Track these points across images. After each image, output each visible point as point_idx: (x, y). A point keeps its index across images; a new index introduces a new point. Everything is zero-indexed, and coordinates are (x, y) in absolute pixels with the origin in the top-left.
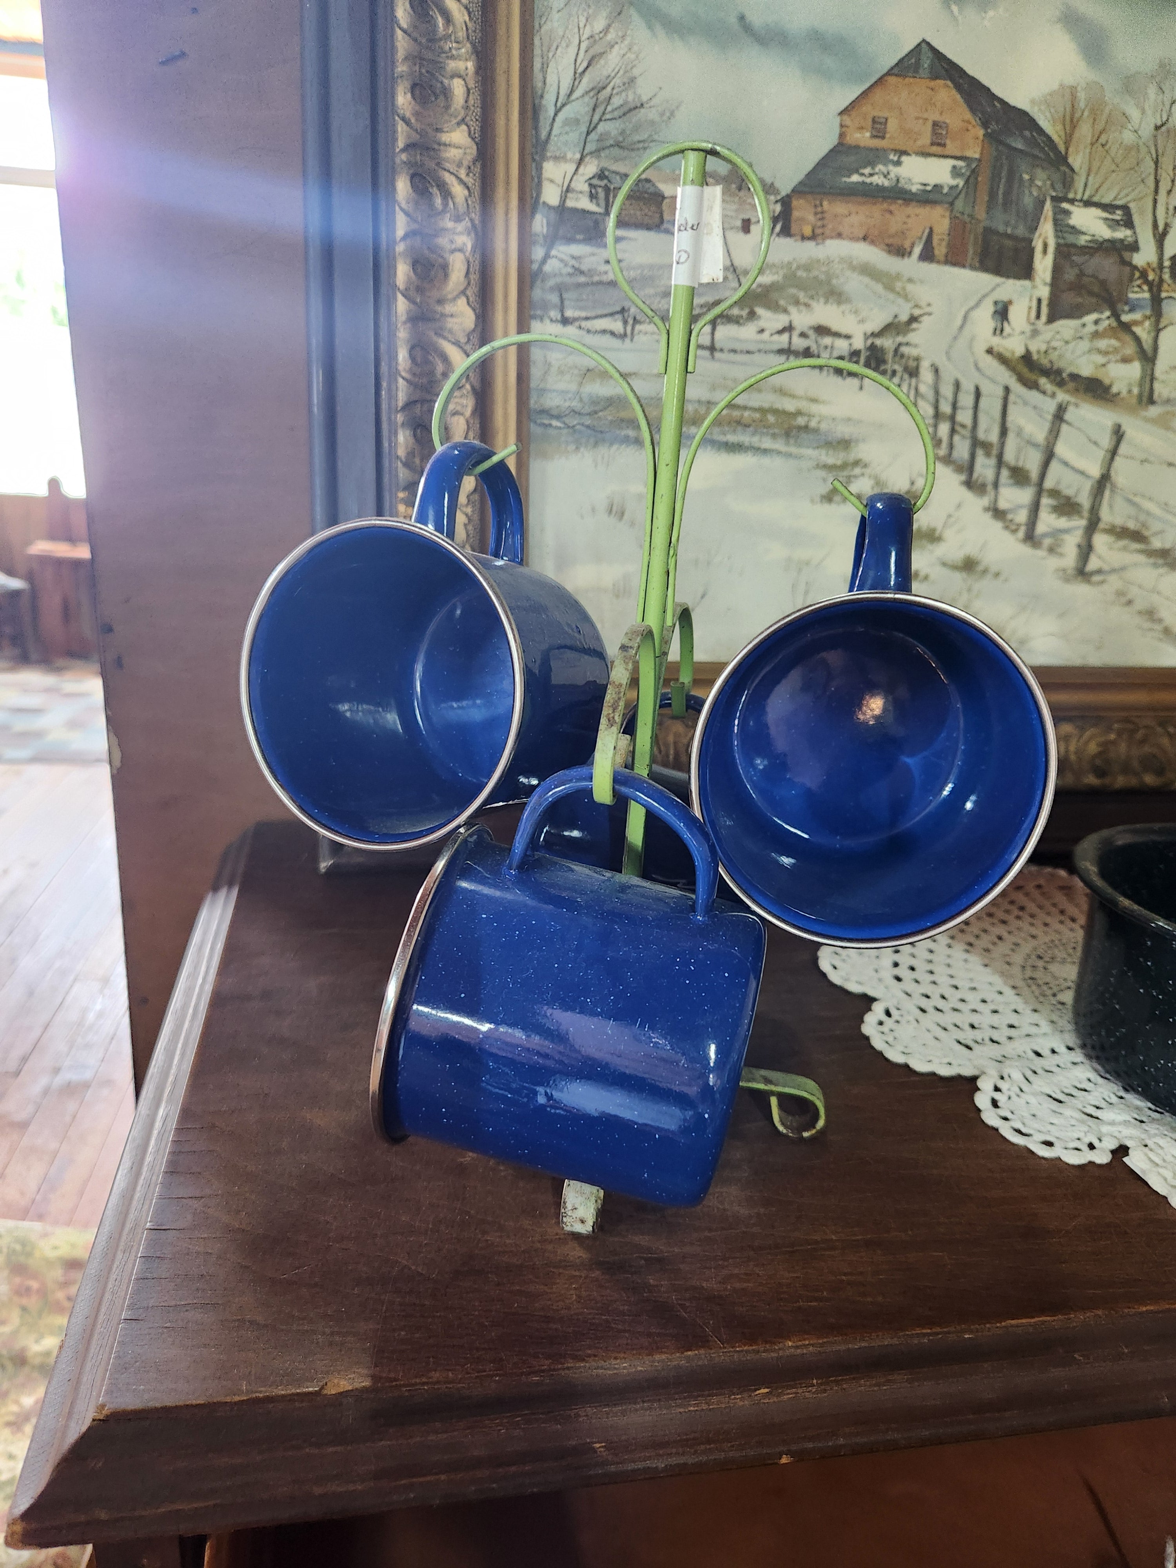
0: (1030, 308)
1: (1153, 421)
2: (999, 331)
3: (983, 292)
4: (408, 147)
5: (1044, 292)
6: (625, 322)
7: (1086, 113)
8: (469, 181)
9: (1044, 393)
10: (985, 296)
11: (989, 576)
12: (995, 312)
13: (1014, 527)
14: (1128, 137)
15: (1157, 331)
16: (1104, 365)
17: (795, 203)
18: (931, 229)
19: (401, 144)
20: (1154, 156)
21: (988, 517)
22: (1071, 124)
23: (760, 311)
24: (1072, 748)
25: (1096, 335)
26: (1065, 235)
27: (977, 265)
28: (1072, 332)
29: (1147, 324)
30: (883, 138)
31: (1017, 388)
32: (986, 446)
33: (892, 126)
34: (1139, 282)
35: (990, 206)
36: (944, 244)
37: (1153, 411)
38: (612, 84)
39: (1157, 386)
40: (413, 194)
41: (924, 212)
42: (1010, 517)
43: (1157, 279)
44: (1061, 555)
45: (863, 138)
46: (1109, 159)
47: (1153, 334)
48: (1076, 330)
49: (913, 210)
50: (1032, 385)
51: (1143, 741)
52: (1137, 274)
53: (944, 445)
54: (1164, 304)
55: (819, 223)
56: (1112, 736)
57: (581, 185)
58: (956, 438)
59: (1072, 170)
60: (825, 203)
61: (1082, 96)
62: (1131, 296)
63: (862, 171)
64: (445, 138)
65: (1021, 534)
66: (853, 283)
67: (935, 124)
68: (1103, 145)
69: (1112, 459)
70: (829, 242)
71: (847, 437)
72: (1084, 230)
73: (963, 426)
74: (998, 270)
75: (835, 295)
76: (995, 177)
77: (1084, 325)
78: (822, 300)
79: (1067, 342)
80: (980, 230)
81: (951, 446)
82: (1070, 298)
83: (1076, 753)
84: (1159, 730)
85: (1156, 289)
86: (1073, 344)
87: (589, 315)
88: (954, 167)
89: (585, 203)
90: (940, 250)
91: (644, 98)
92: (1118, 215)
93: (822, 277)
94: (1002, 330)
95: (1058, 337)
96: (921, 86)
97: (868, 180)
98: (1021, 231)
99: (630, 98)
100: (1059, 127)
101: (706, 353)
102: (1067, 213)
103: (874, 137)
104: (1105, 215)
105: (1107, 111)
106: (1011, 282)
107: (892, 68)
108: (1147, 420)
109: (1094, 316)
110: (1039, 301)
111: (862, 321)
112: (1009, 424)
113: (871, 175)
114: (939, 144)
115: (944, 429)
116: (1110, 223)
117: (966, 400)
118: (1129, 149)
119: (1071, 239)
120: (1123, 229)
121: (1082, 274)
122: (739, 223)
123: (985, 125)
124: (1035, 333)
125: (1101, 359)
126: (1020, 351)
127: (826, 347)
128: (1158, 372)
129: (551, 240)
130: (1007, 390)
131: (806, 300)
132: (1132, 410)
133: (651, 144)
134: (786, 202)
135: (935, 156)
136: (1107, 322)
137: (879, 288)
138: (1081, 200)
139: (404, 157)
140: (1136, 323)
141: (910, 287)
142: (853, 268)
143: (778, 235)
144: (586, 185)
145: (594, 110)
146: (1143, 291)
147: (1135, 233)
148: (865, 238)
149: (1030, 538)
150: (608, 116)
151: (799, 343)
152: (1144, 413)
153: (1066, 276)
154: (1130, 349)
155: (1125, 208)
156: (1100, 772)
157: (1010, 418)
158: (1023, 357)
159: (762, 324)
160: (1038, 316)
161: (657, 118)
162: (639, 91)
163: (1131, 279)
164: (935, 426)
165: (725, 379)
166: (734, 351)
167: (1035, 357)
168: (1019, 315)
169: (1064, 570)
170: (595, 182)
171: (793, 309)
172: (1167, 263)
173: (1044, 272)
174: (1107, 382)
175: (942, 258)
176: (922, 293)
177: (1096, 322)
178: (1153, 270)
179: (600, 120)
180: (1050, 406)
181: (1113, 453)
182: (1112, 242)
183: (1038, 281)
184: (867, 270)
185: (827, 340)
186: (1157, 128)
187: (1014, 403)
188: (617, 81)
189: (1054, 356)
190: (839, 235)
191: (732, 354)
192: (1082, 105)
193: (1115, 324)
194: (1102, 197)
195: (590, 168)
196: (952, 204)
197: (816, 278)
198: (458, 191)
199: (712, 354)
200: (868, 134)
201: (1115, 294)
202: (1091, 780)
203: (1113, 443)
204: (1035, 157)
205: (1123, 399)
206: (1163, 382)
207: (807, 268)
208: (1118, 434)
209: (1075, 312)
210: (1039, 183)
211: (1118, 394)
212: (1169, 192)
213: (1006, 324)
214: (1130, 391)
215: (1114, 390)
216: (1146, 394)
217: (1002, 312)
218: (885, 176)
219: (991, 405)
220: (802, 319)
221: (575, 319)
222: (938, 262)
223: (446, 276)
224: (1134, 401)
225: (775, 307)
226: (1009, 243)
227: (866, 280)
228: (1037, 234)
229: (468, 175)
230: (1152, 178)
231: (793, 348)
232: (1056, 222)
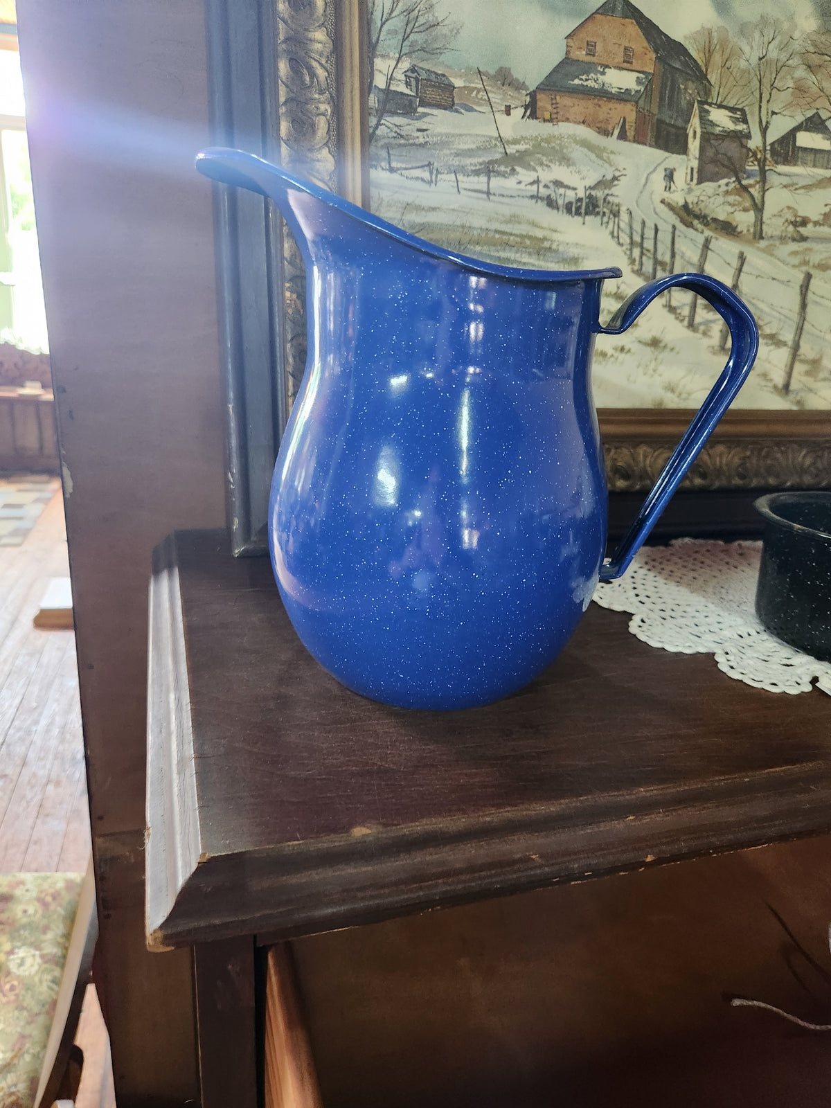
0: (687, 173)
1: (763, 250)
2: (668, 188)
3: (658, 162)
4: (286, 40)
5: (695, 164)
6: (431, 173)
7: (717, 47)
8: (328, 66)
9: (697, 230)
10: (659, 165)
11: (668, 350)
12: (666, 176)
13: (681, 318)
14: (743, 64)
15: (764, 191)
16: (733, 213)
17: (538, 96)
18: (625, 118)
19: (282, 37)
20: (759, 77)
21: (665, 311)
22: (709, 53)
23: (518, 169)
24: (724, 462)
25: (727, 193)
26: (707, 126)
27: (654, 144)
28: (713, 190)
29: (757, 186)
30: (594, 56)
31: (680, 226)
32: (663, 264)
33: (599, 48)
34: (752, 159)
35: (660, 106)
36: (633, 129)
37: (763, 244)
38: (418, 8)
39: (764, 227)
40: (291, 73)
41: (620, 106)
42: (678, 311)
43: (763, 157)
44: (710, 337)
45: (581, 55)
46: (732, 78)
47: (761, 193)
48: (715, 190)
49: (612, 105)
50: (689, 225)
51: (767, 456)
52: (751, 154)
53: (637, 263)
54: (767, 173)
55: (555, 111)
56: (748, 453)
57: (399, 75)
58: (644, 258)
59: (711, 85)
60: (558, 97)
61: (715, 34)
62: (747, 167)
63: (580, 77)
64: (311, 35)
65: (686, 323)
66: (577, 153)
67: (626, 49)
68: (728, 69)
69: (739, 275)
70: (560, 124)
71: (576, 256)
72: (718, 123)
73: (648, 251)
74: (666, 148)
75: (566, 160)
76: (663, 86)
77: (719, 186)
78: (557, 163)
79: (710, 197)
80: (655, 121)
81: (641, 264)
82: (711, 168)
83: (727, 465)
84: (776, 448)
85: (762, 163)
86: (713, 198)
87: (407, 166)
88: (638, 78)
89: (402, 88)
90: (630, 133)
91: (440, 20)
92: (738, 115)
93: (558, 148)
94: (670, 188)
95: (704, 193)
96: (617, 21)
97: (585, 83)
98: (680, 123)
99: (431, 19)
100: (702, 55)
101: (485, 196)
102: (708, 112)
103: (587, 54)
104: (731, 114)
105: (730, 46)
106: (674, 155)
107: (598, 10)
108: (759, 249)
109: (725, 181)
110: (692, 169)
111: (583, 179)
112: (676, 250)
113: (587, 80)
114: (628, 62)
115: (636, 252)
116: (734, 120)
117: (650, 233)
118: (744, 72)
119: (710, 129)
120: (741, 124)
121: (717, 153)
122: (503, 108)
123: (656, 51)
124: (690, 190)
125: (730, 209)
126: (681, 202)
127: (561, 195)
128: (764, 219)
129: (381, 113)
130: (674, 227)
131: (548, 163)
132: (749, 242)
133: (445, 51)
134: (533, 95)
135: (626, 69)
136: (734, 185)
137: (593, 156)
138: (715, 104)
139: (284, 46)
140: (751, 186)
141: (612, 156)
142: (576, 142)
143: (528, 118)
144: (403, 75)
145: (407, 25)
146: (755, 165)
147: (748, 127)
148: (583, 123)
149: (691, 325)
150: (416, 30)
151: (544, 192)
152: (757, 245)
153: (708, 154)
154: (748, 204)
155: (742, 110)
156: (742, 477)
157: (677, 246)
158: (684, 206)
159: (520, 177)
160: (692, 180)
161: (448, 33)
162: (436, 14)
163: (747, 157)
164: (631, 250)
165: (497, 214)
166: (503, 196)
167: (691, 206)
168: (680, 178)
169: (713, 347)
170: (409, 74)
171: (539, 168)
172: (768, 148)
173: (695, 150)
174: (734, 224)
175: (631, 138)
176: (621, 161)
177: (727, 185)
178: (760, 151)
179: (411, 32)
180: (701, 239)
181: (740, 270)
182: (735, 132)
183: (691, 156)
184: (585, 144)
185: (562, 191)
186: (760, 59)
187: (679, 236)
188: (421, 6)
189: (702, 206)
190: (567, 120)
191: (501, 198)
192: (715, 41)
193: (738, 186)
194: (728, 102)
195: (405, 65)
196: (637, 102)
197: (553, 148)
198: (321, 73)
199: (488, 196)
200: (584, 53)
201: (737, 166)
202: (737, 481)
203: (739, 264)
204: (687, 73)
205: (745, 235)
206: (768, 225)
207: (548, 141)
208: (742, 258)
209: (714, 178)
210: (690, 92)
211: (741, 232)
212: (768, 101)
213: (672, 183)
214: (748, 230)
215: (739, 229)
216: (758, 233)
217: (670, 176)
218: (595, 82)
219: (664, 237)
220: (546, 176)
221: (398, 169)
222: (630, 141)
223: (314, 132)
224: (751, 237)
225: (528, 167)
226: (673, 130)
227: (586, 150)
228: (690, 125)
229: (327, 62)
230: (758, 91)
231: (540, 195)
232: (701, 118)
